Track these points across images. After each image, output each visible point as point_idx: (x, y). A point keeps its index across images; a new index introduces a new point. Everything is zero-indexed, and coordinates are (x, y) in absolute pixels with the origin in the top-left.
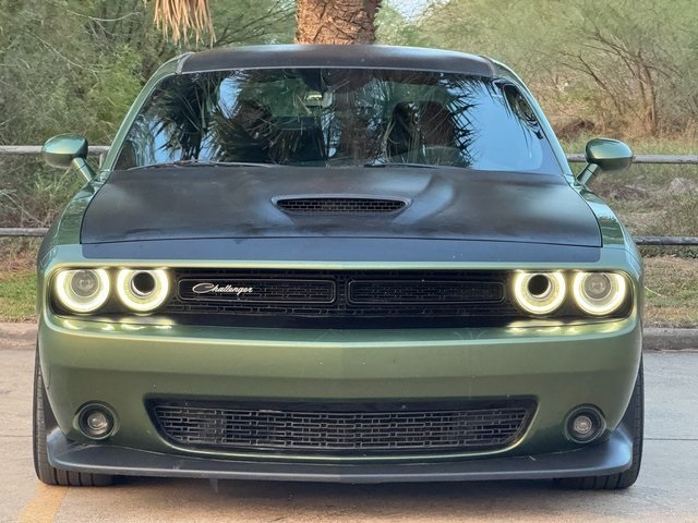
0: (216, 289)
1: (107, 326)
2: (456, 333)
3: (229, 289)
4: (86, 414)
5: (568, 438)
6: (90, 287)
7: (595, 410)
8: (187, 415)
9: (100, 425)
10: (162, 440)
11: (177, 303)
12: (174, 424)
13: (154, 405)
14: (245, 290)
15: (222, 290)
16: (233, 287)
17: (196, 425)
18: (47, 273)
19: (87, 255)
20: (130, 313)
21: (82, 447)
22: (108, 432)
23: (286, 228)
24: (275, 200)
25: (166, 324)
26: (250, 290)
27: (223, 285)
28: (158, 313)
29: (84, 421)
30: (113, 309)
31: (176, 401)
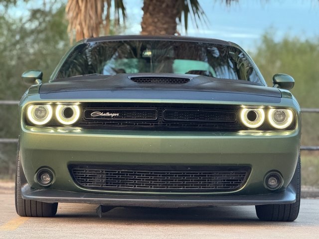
0: (102, 114)
1: (51, 131)
3: (108, 114)
4: (41, 172)
5: (266, 187)
6: (43, 114)
7: (279, 174)
8: (88, 173)
9: (47, 179)
10: (76, 185)
11: (83, 121)
12: (81, 178)
13: (73, 168)
14: (115, 115)
15: (104, 115)
16: (110, 113)
17: (92, 178)
18: (24, 106)
19: (42, 98)
20: (61, 125)
21: (38, 191)
22: (50, 182)
23: (135, 87)
24: (130, 77)
25: (78, 130)
26: (118, 115)
27: (105, 112)
28: (75, 125)
29: (39, 177)
30: (54, 124)
31: (82, 165)
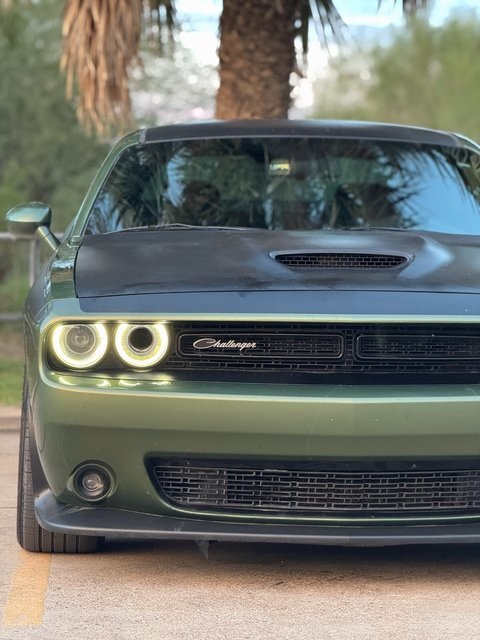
0: (218, 344)
1: (104, 382)
2: (469, 389)
3: (232, 344)
4: (81, 475)
6: (85, 342)
8: (188, 475)
9: (95, 486)
10: (162, 501)
11: (176, 359)
12: (173, 485)
13: (155, 465)
14: (248, 345)
15: (224, 345)
16: (236, 342)
17: (197, 486)
18: (43, 328)
19: (85, 309)
20: (127, 369)
21: (75, 510)
22: (104, 493)
23: (291, 282)
24: (273, 255)
25: (164, 380)
26: (254, 345)
27: (225, 340)
28: (157, 369)
29: (79, 483)
30: (112, 365)
31: (177, 460)
